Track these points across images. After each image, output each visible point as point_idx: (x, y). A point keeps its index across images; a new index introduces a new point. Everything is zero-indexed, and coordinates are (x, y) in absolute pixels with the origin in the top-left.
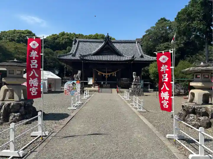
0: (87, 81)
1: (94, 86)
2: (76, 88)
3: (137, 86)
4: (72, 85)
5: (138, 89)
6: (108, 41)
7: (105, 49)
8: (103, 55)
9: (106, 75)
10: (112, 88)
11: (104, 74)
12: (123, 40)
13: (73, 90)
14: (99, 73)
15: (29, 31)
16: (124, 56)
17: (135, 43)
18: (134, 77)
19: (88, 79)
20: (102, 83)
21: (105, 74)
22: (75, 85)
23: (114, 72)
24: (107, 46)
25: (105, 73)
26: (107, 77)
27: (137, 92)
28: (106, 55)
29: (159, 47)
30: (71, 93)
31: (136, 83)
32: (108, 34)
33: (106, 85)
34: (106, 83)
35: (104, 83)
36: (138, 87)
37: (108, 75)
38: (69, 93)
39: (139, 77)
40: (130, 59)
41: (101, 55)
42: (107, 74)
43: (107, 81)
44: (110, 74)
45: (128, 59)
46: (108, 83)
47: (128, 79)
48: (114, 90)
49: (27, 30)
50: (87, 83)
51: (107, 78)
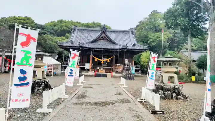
0: (85, 66)
1: (91, 71)
3: (129, 72)
6: (105, 31)
7: (102, 38)
14: (96, 59)
17: (129, 32)
20: (98, 68)
21: (101, 60)
23: (109, 59)
27: (128, 76)
31: (127, 69)
45: (122, 47)
46: (104, 69)
47: (122, 65)
51: (103, 64)
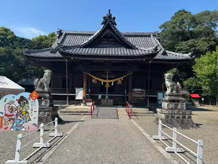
0: (75, 93)
1: (85, 103)
2: (29, 111)
3: (177, 105)
4: (18, 105)
5: (181, 113)
6: (110, 23)
7: (105, 37)
8: (101, 48)
9: (106, 83)
10: (117, 107)
11: (103, 81)
12: (132, 33)
13: (19, 118)
14: (95, 79)
15: (5, 28)
16: (138, 49)
17: (149, 36)
18: (168, 83)
19: (76, 91)
20: (100, 96)
21: (105, 81)
22: (27, 102)
23: (121, 78)
24: (108, 31)
25: (105, 79)
26: (107, 86)
27: (178, 118)
28: (106, 47)
29: (179, 46)
30: (15, 125)
31: (173, 98)
32: (109, 10)
33: (107, 101)
34: (107, 97)
35: (103, 97)
36: (179, 106)
37: (110, 83)
38: (11, 125)
39: (178, 83)
40: (150, 52)
41: (98, 48)
42: (107, 81)
43: (108, 94)
44: (113, 81)
45: (147, 52)
46: (110, 98)
48: (122, 111)
49: (3, 27)
50: (74, 97)
51: (109, 88)
